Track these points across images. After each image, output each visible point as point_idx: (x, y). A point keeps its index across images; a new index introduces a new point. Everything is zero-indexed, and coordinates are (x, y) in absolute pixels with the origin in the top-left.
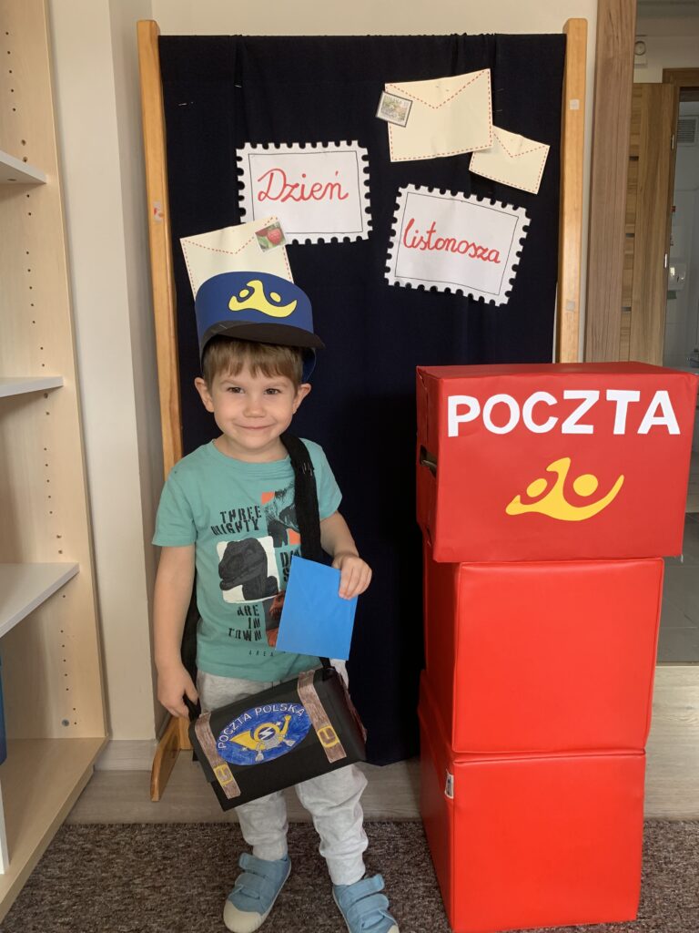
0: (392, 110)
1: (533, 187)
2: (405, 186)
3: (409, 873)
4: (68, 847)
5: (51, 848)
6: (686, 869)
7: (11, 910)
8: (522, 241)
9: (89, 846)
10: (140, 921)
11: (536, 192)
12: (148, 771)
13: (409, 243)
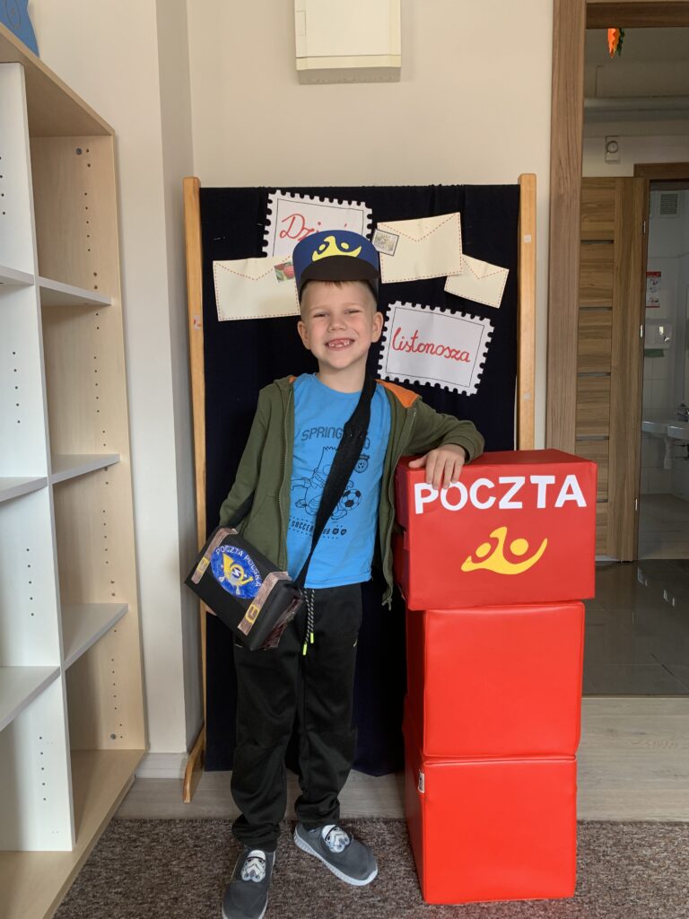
0: (383, 243)
1: (495, 301)
2: (393, 303)
3: (393, 860)
4: (118, 836)
5: (104, 837)
6: (620, 860)
7: (74, 883)
8: (487, 345)
9: (134, 836)
10: (177, 892)
11: (498, 307)
12: (181, 780)
13: (397, 346)
